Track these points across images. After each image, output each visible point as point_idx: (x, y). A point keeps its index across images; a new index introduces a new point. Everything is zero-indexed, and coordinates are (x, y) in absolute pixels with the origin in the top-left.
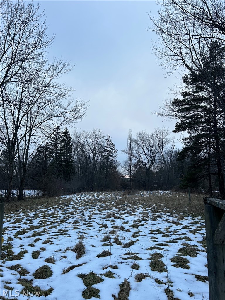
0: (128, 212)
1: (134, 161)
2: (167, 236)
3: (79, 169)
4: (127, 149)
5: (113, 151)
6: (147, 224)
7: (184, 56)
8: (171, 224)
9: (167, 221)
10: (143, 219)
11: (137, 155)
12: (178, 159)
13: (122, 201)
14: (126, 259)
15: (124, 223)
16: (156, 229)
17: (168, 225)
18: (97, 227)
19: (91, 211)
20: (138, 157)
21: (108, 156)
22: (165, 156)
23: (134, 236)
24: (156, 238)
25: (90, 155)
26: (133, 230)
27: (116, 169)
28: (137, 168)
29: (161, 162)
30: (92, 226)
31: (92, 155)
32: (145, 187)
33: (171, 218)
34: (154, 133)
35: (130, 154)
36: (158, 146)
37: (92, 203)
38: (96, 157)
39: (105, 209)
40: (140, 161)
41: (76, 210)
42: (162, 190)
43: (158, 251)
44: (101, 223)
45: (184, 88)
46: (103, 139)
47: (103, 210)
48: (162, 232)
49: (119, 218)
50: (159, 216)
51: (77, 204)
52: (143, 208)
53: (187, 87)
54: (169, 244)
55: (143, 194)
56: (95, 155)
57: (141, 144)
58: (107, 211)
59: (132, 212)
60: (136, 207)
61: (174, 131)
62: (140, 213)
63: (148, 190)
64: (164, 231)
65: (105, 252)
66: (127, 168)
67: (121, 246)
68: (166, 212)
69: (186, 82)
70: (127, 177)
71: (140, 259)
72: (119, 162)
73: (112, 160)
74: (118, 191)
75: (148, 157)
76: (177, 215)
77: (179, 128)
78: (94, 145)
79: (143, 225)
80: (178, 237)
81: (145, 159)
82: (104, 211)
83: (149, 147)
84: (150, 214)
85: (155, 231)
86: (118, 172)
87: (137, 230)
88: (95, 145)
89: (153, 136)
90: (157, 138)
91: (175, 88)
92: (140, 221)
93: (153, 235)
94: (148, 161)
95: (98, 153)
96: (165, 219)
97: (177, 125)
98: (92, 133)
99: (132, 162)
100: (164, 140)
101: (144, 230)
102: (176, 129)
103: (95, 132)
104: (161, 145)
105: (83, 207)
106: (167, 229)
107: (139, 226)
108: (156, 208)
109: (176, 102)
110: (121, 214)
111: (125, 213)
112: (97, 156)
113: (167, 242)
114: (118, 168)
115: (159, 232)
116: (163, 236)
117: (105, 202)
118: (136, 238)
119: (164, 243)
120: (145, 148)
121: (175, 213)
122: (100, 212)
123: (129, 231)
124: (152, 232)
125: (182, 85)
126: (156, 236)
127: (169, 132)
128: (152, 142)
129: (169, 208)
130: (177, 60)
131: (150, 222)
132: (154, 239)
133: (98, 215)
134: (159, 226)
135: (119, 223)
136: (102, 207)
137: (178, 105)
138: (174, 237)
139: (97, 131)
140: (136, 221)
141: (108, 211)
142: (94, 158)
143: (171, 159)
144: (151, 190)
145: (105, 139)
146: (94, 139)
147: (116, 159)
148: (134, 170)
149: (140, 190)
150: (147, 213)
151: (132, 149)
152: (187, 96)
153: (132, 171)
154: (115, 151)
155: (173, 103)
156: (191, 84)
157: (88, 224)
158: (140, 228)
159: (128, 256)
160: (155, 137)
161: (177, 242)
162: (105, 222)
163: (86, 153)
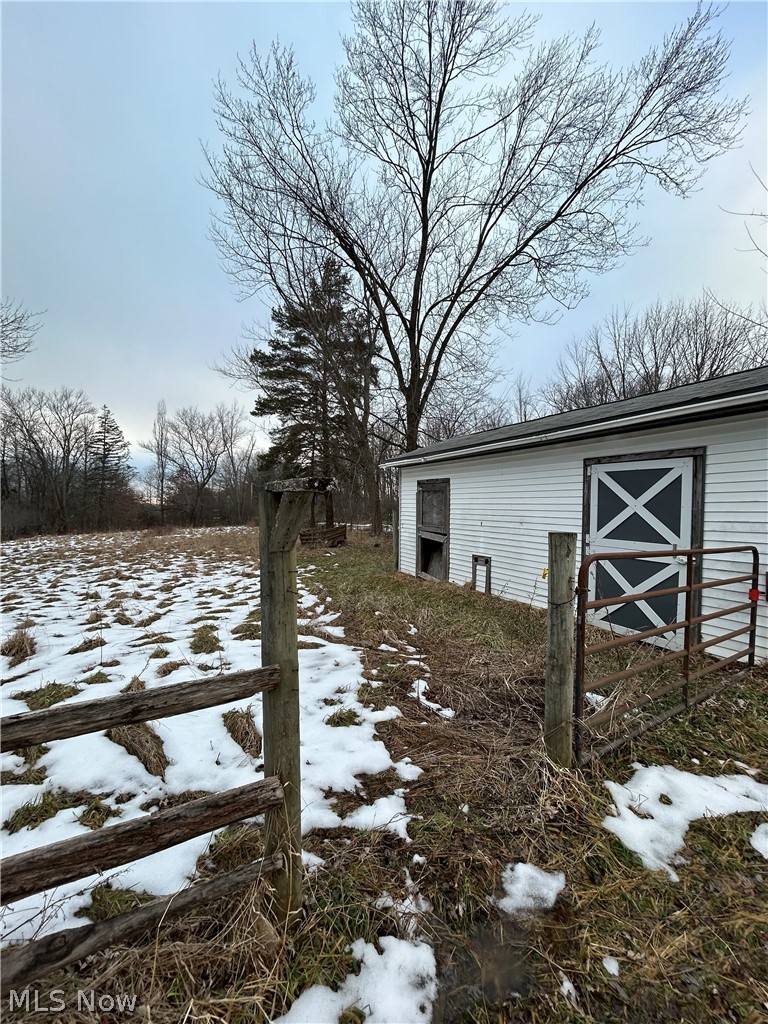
0: (153, 567)
1: (171, 469)
2: (231, 597)
3: (23, 484)
4: (154, 442)
5: (119, 444)
6: (192, 582)
7: (274, 266)
8: (240, 578)
9: (234, 573)
10: (185, 576)
11: (176, 456)
12: (261, 469)
13: (140, 549)
14: (140, 645)
15: (141, 586)
16: (210, 588)
17: (233, 579)
18: (75, 600)
19: (56, 572)
20: (180, 461)
21: (106, 456)
22: (237, 462)
23: (161, 606)
24: (209, 603)
25: (55, 451)
26: (161, 597)
27: (126, 485)
28: (177, 484)
29: (229, 473)
30: (59, 600)
31: (62, 450)
32: (194, 519)
33: (240, 569)
34: (214, 415)
35: (162, 453)
36: (222, 442)
37: (61, 556)
38: (71, 457)
39: (98, 566)
40: (183, 470)
41: (14, 573)
42: (229, 524)
43: (210, 622)
44: (84, 591)
45: (273, 332)
46: (90, 416)
47: (91, 568)
48: (220, 593)
49: (131, 577)
50: (218, 567)
51: (17, 561)
52: (186, 557)
53: (278, 332)
54: (231, 608)
55: (189, 533)
56: (67, 452)
57: (186, 434)
58: (100, 569)
59: (162, 566)
60: (172, 556)
61: (253, 414)
62: (179, 566)
63: (201, 527)
64: (226, 590)
65: (91, 641)
66: (154, 481)
67: (130, 626)
68: (233, 559)
69: (279, 321)
70: (155, 501)
71: (171, 640)
72: (136, 471)
73: (116, 464)
74: (133, 530)
75: (201, 461)
76: (252, 563)
77: (263, 408)
78: (64, 428)
79: (184, 584)
80: (249, 595)
81: (194, 464)
82: (95, 570)
83: (204, 443)
84: (200, 566)
85: (207, 592)
86: (131, 490)
87: (171, 595)
88: (68, 428)
89: (212, 419)
90: (220, 425)
91: (256, 328)
92: (177, 580)
93: (203, 599)
94: (202, 469)
95: (78, 448)
96: (229, 571)
97: (258, 403)
98: (59, 397)
99: (166, 471)
100: (234, 430)
101: (185, 593)
102: (256, 409)
103: (66, 396)
104: (228, 439)
105: (36, 567)
106: (231, 587)
107: (175, 587)
108: (213, 556)
109: (258, 357)
110: (135, 571)
111: (146, 568)
112: (73, 453)
113: (229, 605)
114: (132, 484)
115: (214, 592)
116: (221, 598)
117: (96, 553)
118: (167, 609)
119: (222, 608)
120: (195, 443)
121: (248, 560)
122: (82, 573)
123: (151, 598)
124: (201, 594)
125: (269, 324)
126: (209, 600)
127: (244, 416)
128: (210, 431)
129: (238, 553)
130: (262, 272)
131: (198, 579)
132: (204, 605)
133: (78, 578)
134: (217, 582)
135: (128, 587)
136: (88, 562)
137: (262, 364)
138: (243, 597)
139: (74, 394)
140: (169, 580)
141: (104, 568)
142: (65, 458)
143: (247, 468)
144: (207, 526)
145: (97, 415)
146: (63, 414)
147: (127, 463)
148: (169, 488)
149: (184, 526)
150: (195, 565)
151: (166, 444)
152: (279, 349)
153: (165, 490)
154: (125, 446)
155: (253, 359)
156: (288, 328)
157: (48, 598)
158: (175, 591)
159: (145, 640)
160: (216, 422)
161: (247, 604)
162: (93, 589)
163: (41, 445)
